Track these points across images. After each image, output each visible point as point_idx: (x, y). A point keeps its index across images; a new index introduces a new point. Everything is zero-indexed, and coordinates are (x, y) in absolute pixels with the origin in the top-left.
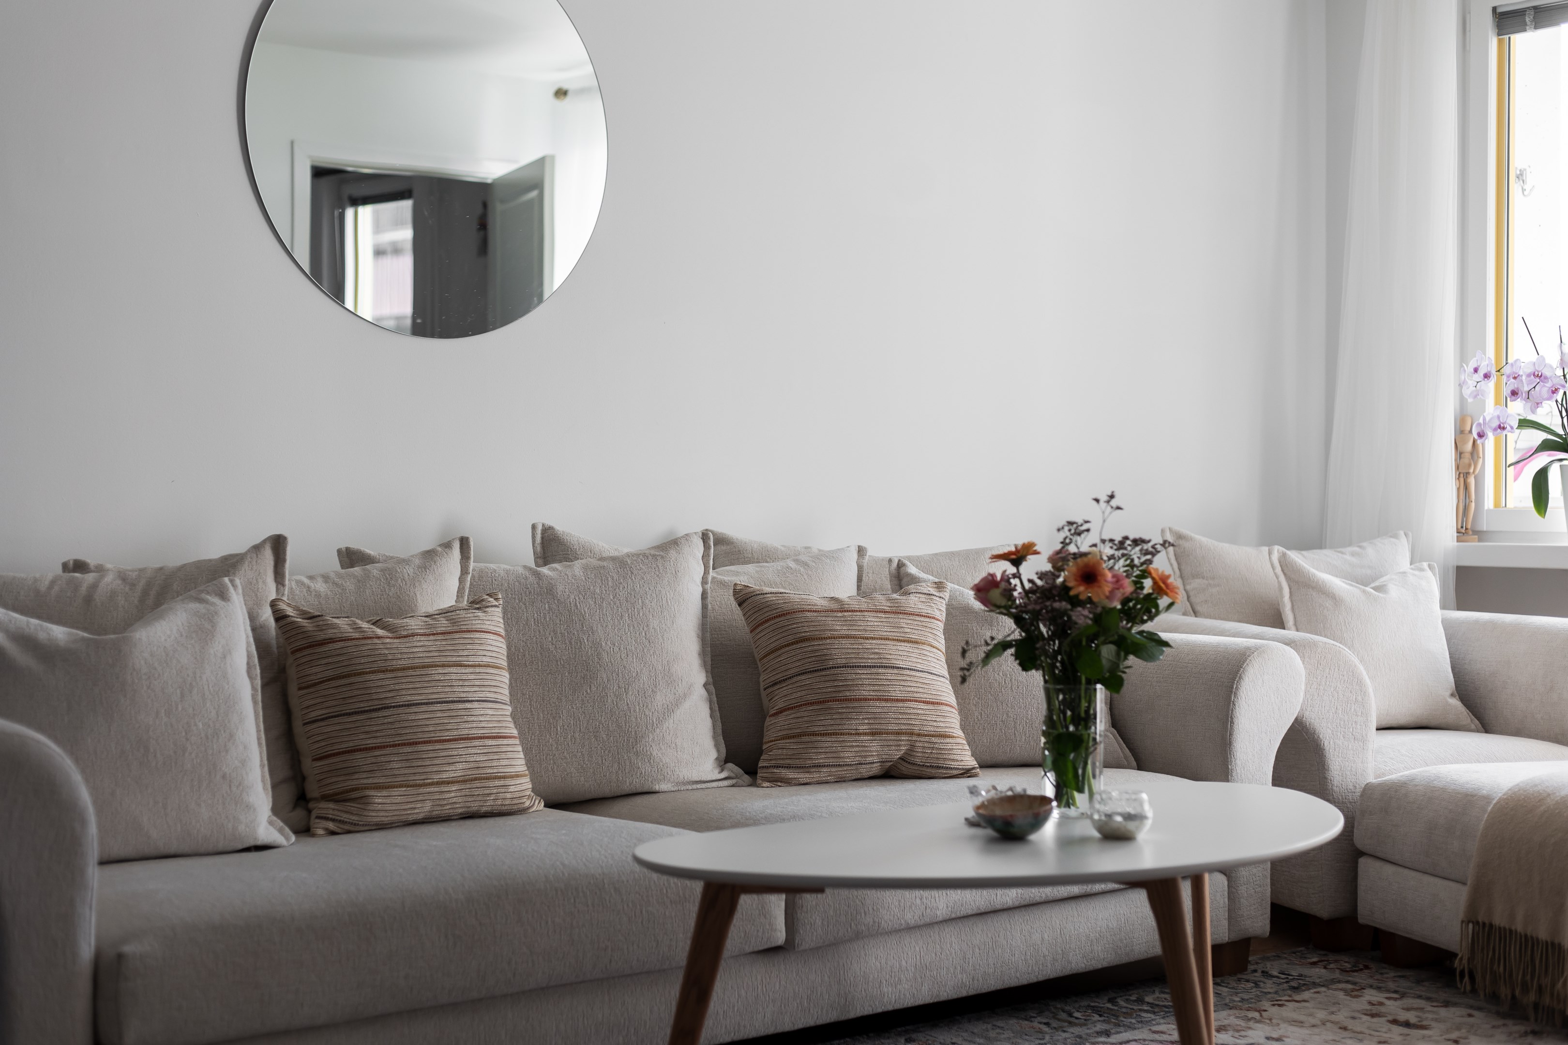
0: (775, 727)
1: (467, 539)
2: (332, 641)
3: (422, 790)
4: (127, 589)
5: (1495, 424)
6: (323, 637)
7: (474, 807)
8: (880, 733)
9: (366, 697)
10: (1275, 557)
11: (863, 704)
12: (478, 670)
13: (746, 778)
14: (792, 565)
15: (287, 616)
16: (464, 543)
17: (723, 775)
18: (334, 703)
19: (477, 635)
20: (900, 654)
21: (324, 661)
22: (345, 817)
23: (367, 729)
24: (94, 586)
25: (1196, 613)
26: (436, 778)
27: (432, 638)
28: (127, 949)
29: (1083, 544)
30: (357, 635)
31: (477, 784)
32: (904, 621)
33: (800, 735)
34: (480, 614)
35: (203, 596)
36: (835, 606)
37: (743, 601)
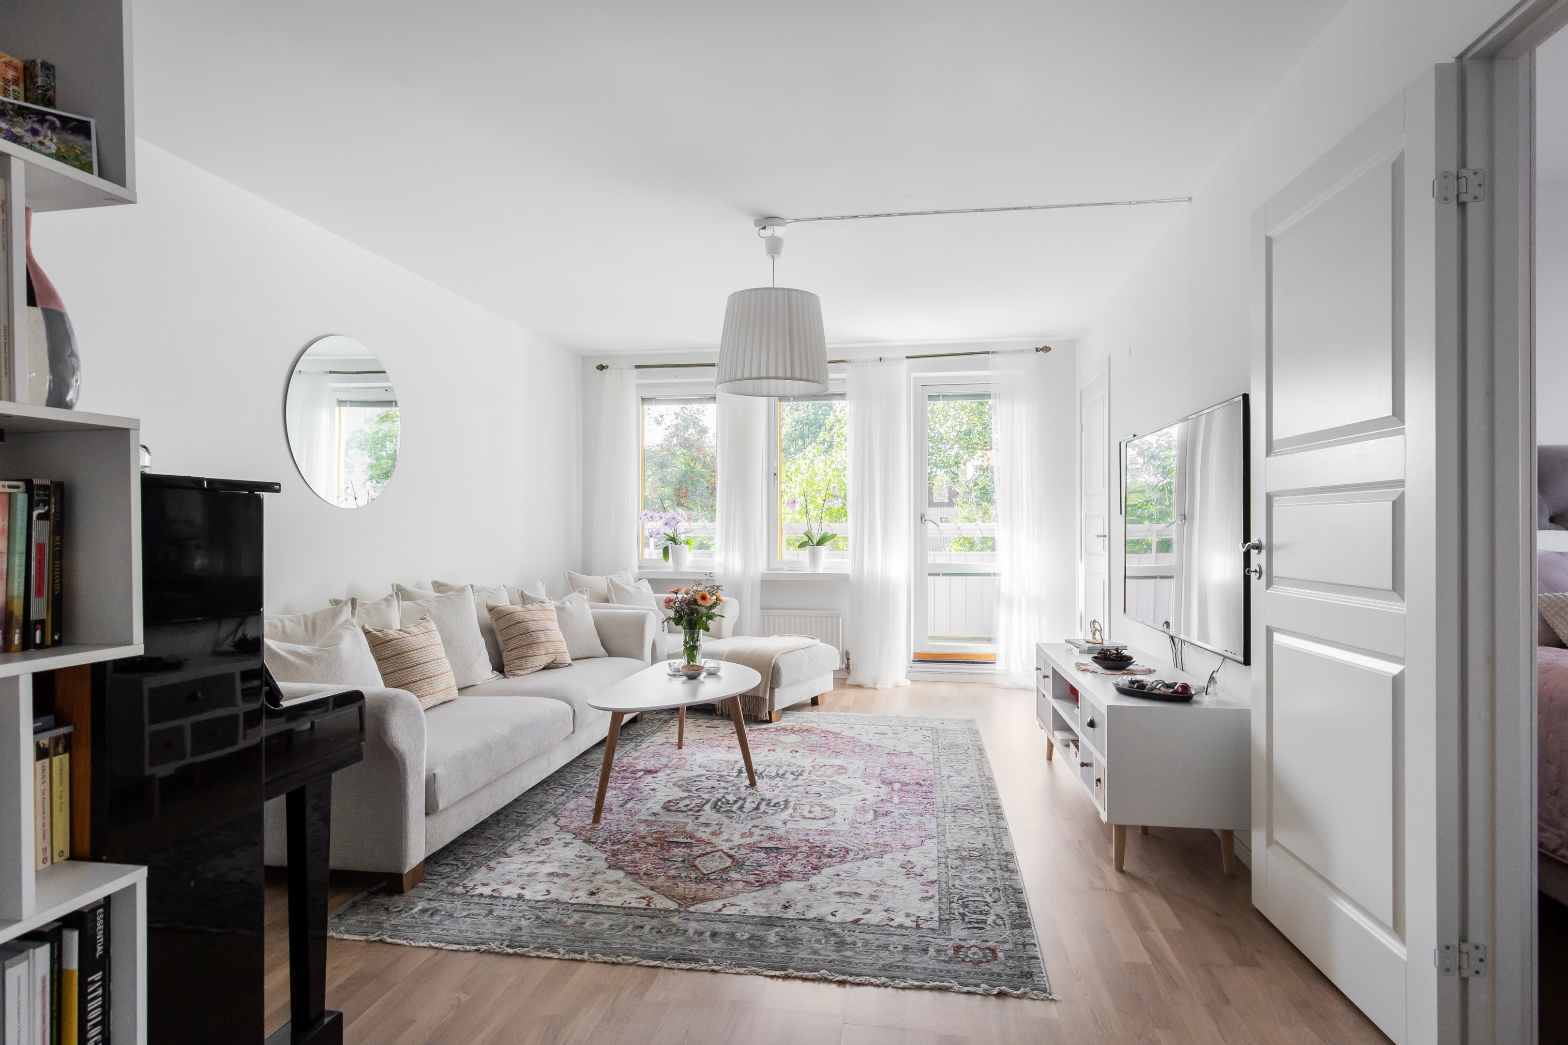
0: (509, 656)
5: (655, 533)
6: (388, 639)
8: (546, 654)
10: (608, 580)
11: (542, 644)
12: (439, 646)
13: (502, 676)
15: (371, 632)
17: (493, 676)
28: (436, 772)
31: (448, 690)
32: (548, 613)
33: (520, 658)
34: (429, 623)
36: (526, 609)
37: (491, 609)
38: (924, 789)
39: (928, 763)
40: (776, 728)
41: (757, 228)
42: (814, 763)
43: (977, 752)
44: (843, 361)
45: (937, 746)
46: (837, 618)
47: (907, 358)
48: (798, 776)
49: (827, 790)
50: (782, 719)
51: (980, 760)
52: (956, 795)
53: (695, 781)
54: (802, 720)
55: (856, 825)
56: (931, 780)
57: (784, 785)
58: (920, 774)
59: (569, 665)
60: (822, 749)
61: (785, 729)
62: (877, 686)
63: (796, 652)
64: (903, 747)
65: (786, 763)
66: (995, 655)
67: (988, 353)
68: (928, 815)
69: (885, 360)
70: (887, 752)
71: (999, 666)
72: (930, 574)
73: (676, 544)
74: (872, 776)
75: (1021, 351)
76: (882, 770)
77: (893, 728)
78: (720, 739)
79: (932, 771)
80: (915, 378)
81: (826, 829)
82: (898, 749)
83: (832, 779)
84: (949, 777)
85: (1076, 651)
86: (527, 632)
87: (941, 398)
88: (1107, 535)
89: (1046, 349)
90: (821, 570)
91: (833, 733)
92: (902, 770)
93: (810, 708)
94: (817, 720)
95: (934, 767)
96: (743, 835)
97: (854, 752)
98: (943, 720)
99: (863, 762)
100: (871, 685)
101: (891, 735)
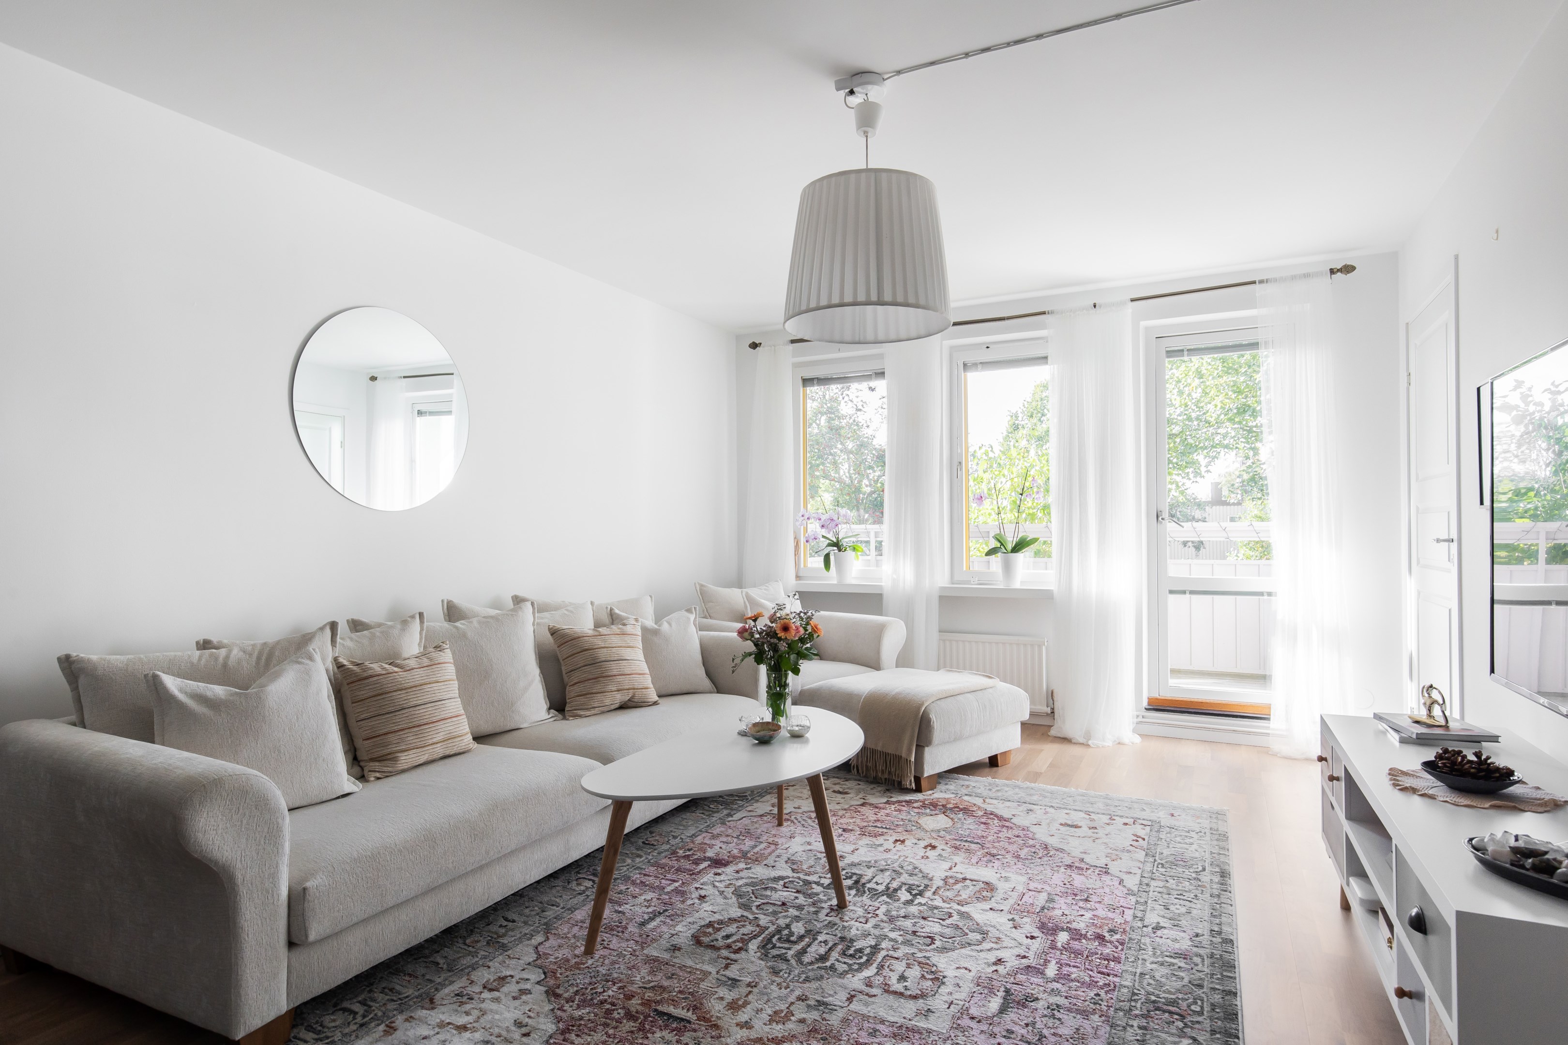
0: (571, 692)
1: (423, 613)
2: (371, 676)
3: (424, 749)
4: (247, 657)
5: (813, 537)
6: (366, 675)
7: (448, 753)
8: (621, 690)
9: (392, 705)
10: (744, 594)
11: (614, 678)
12: (446, 683)
13: (560, 716)
14: (566, 612)
15: (344, 665)
16: (421, 615)
17: (550, 716)
18: (375, 709)
19: (443, 665)
20: (627, 653)
21: (367, 688)
22: (385, 769)
23: (394, 721)
24: (227, 657)
25: (711, 617)
26: (431, 742)
27: (422, 669)
28: (308, 884)
29: (783, 613)
30: (384, 672)
31: (450, 741)
32: (627, 638)
33: (586, 694)
34: (441, 653)
35: (300, 660)
36: (597, 633)
37: (554, 632)
38: (1107, 950)
39: (1130, 893)
40: (923, 802)
41: (842, 93)
42: (949, 874)
43: (1217, 879)
44: (1044, 313)
45: (1152, 860)
46: (1040, 647)
47: (1132, 300)
48: (916, 895)
49: (948, 931)
50: (939, 787)
51: (1219, 896)
52: (1161, 972)
53: (766, 889)
54: (965, 791)
55: (965, 1022)
56: (1124, 931)
57: (887, 913)
58: (1110, 915)
59: (655, 703)
60: (973, 846)
61: (934, 805)
62: (1090, 742)
63: (960, 697)
64: (1096, 856)
65: (910, 868)
66: (1269, 707)
67: (1254, 282)
68: (1096, 1018)
69: (1100, 307)
70: (1069, 863)
71: (1276, 724)
72: (1171, 592)
73: (840, 550)
74: (1027, 911)
75: (1307, 276)
76: (1051, 900)
77: (1093, 816)
78: (841, 813)
79: (1131, 912)
80: (1147, 329)
81: (910, 1024)
82: (1088, 859)
83: (963, 909)
84: (1157, 927)
85: (1394, 738)
86: (595, 663)
87: (1186, 353)
88: (1455, 537)
89: (1348, 269)
90: (1017, 584)
91: (1000, 818)
92: (1081, 904)
93: (987, 770)
94: (985, 793)
95: (1137, 902)
96: (776, 1017)
97: (1018, 857)
98: (1175, 808)
99: (1024, 879)
100: (1081, 740)
101: (1084, 831)
